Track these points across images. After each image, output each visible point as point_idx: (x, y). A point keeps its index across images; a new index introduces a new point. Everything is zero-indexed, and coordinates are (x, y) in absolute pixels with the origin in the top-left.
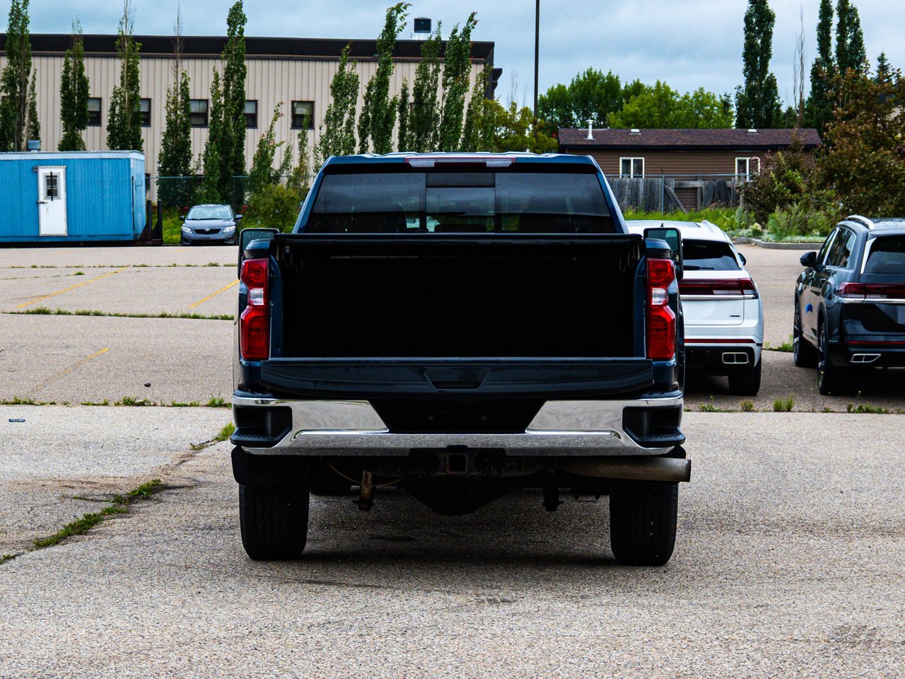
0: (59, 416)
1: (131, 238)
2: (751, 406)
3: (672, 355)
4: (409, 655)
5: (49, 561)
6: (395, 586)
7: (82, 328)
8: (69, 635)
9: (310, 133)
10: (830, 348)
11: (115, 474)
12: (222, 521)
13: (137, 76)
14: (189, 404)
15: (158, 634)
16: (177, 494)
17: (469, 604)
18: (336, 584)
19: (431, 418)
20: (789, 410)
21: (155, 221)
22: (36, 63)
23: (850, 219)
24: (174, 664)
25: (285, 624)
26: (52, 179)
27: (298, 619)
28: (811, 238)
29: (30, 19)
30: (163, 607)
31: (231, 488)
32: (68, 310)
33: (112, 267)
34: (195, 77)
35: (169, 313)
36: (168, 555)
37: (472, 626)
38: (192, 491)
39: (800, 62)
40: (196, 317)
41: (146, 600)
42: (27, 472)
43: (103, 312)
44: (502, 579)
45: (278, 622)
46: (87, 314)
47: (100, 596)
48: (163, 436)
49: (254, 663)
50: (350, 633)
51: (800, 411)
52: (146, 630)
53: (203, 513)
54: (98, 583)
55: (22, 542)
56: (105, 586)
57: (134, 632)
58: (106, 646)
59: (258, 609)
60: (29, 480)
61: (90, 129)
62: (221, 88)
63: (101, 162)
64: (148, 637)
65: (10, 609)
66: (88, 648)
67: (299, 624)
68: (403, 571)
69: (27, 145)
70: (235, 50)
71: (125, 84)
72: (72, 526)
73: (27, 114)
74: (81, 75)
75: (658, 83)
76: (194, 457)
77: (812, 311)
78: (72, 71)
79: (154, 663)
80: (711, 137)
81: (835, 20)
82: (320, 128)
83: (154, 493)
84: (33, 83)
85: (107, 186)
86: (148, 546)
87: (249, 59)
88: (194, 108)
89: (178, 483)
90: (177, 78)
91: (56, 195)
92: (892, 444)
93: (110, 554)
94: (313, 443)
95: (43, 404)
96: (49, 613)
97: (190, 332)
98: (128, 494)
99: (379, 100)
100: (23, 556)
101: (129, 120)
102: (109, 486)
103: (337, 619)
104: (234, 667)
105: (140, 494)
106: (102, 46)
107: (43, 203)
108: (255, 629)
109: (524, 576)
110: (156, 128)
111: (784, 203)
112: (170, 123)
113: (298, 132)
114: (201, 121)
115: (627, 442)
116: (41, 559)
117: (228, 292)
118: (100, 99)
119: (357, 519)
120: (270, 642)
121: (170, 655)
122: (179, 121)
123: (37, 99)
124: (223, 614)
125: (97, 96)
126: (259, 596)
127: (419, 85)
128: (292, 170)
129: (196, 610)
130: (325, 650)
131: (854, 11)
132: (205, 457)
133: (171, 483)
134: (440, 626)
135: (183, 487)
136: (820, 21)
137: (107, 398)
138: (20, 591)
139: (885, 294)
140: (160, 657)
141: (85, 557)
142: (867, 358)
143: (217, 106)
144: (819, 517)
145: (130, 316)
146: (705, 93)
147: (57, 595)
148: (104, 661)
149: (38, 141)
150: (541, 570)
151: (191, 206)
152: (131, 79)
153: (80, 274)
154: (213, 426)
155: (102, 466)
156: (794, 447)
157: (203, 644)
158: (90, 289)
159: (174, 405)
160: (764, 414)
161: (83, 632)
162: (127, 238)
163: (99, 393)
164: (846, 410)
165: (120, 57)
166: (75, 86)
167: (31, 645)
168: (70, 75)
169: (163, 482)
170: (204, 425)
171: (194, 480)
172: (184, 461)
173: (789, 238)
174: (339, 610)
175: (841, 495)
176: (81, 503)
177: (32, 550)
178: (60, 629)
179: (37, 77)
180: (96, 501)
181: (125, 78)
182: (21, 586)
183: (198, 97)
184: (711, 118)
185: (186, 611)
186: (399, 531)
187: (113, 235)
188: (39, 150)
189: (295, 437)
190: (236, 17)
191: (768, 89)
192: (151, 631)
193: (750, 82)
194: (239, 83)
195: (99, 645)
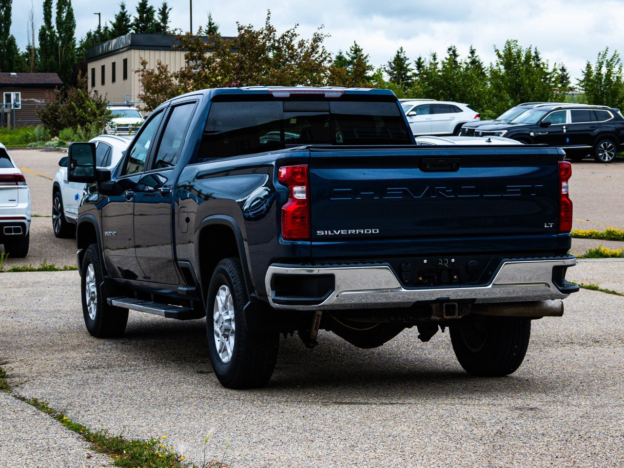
19: (421, 279)
39: (31, 27)
115: (554, 290)
189: (337, 297)
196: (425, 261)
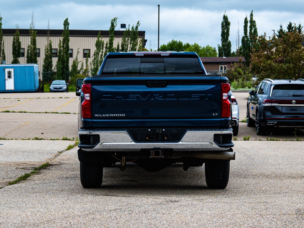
0: (14, 143)
1: (34, 90)
2: (236, 139)
3: (230, 116)
4: (150, 221)
5: (14, 189)
6: (136, 196)
7: (20, 116)
8: (25, 214)
9: (89, 59)
10: (260, 120)
11: (34, 161)
12: (71, 175)
13: (36, 41)
14: (56, 139)
15: (57, 214)
16: (55, 167)
17: (164, 202)
18: (115, 196)
19: (147, 138)
20: (248, 140)
21: (42, 85)
22: (4, 38)
23: (265, 80)
24: (65, 225)
25: (101, 210)
26: (9, 73)
27: (105, 208)
28: (245, 89)
29: (2, 24)
30: (56, 204)
31: (73, 165)
32: (16, 111)
33: (29, 98)
34: (53, 42)
35: (48, 112)
36: (55, 186)
37: (168, 210)
38: (60, 166)
39: (238, 37)
40: (56, 113)
41: (50, 202)
42: (5, 160)
43: (27, 112)
44: (171, 194)
45: (98, 209)
46: (22, 112)
47: (33, 201)
48: (48, 149)
49: (94, 224)
50: (125, 213)
51: (252, 140)
52: (52, 213)
53: (64, 173)
54: (32, 196)
55: (4, 183)
56: (34, 197)
57: (48, 213)
58: (39, 219)
59: (90, 205)
60: (5, 163)
61: (21, 58)
62: (62, 45)
63: (25, 67)
64: (53, 215)
65: (2, 205)
66: (32, 219)
67: (106, 210)
68: (137, 191)
69: (2, 62)
70: (66, 33)
71: (32, 43)
72: (21, 177)
73: (2, 53)
74: (18, 41)
75: (195, 44)
76: (60, 155)
77: (253, 109)
78: (16, 40)
79: (57, 225)
80: (212, 59)
81: (249, 24)
82: (92, 57)
83: (47, 167)
84: (3, 43)
85: (27, 74)
86: (47, 184)
87: (70, 36)
88: (53, 51)
89: (55, 163)
90: (48, 42)
91: (11, 77)
92: (285, 150)
93: (35, 186)
94: (105, 147)
95: (9, 139)
96: (16, 207)
97: (55, 117)
98: (38, 167)
99: (110, 48)
100: (5, 187)
101: (33, 54)
102: (32, 164)
103: (119, 208)
104: (87, 226)
105: (43, 167)
106: (25, 32)
107: (7, 80)
108: (91, 212)
109: (178, 193)
110: (41, 57)
111: (237, 79)
112: (46, 55)
113: (85, 58)
114: (55, 55)
115: (215, 146)
116: (11, 188)
117: (66, 105)
118: (24, 49)
119: (116, 175)
120: (98, 217)
121: (63, 222)
122: (49, 55)
123: (5, 48)
124: (78, 206)
125: (23, 48)
126: (89, 200)
127: (123, 44)
128: (84, 70)
129: (68, 205)
130: (118, 219)
131: (254, 22)
132: (63, 155)
133: (52, 164)
134: (156, 210)
135: (57, 165)
136: (244, 25)
137: (29, 137)
138: (5, 199)
139: (278, 103)
140: (59, 222)
141: (26, 187)
142: (273, 123)
143: (60, 50)
144: (269, 173)
145: (35, 113)
146: (209, 46)
147: (18, 200)
148: (39, 224)
149: (5, 61)
150: (184, 191)
151: (53, 81)
152: (34, 42)
153: (19, 100)
154: (64, 146)
155: (29, 158)
156: (254, 151)
157: (74, 218)
158: (22, 105)
159: (51, 140)
160: (241, 141)
161: (29, 213)
162: (33, 91)
163: (27, 136)
164: (266, 140)
165: (31, 36)
166: (16, 44)
167: (11, 218)
168: (15, 41)
169: (50, 163)
170: (61, 145)
171: (60, 163)
172: (56, 157)
173: (238, 89)
174: (119, 205)
175: (274, 166)
176: (23, 170)
177: (8, 186)
178: (21, 212)
179: (5, 42)
180: (28, 169)
181: (32, 42)
182: (5, 197)
183: (54, 48)
184: (211, 54)
185: (65, 206)
186: (131, 178)
187: (29, 90)
188: (5, 63)
189: (101, 145)
190: (66, 23)
191: (229, 45)
192: (54, 213)
193: (223, 43)
194: (67, 43)
195: (36, 218)
196: (149, 130)
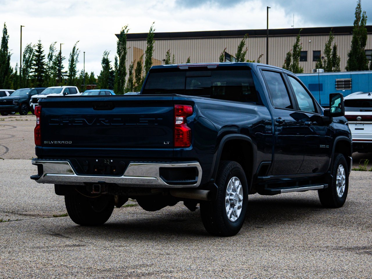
19: (96, 170)
115: (161, 182)
189: (44, 176)
196: (97, 160)
